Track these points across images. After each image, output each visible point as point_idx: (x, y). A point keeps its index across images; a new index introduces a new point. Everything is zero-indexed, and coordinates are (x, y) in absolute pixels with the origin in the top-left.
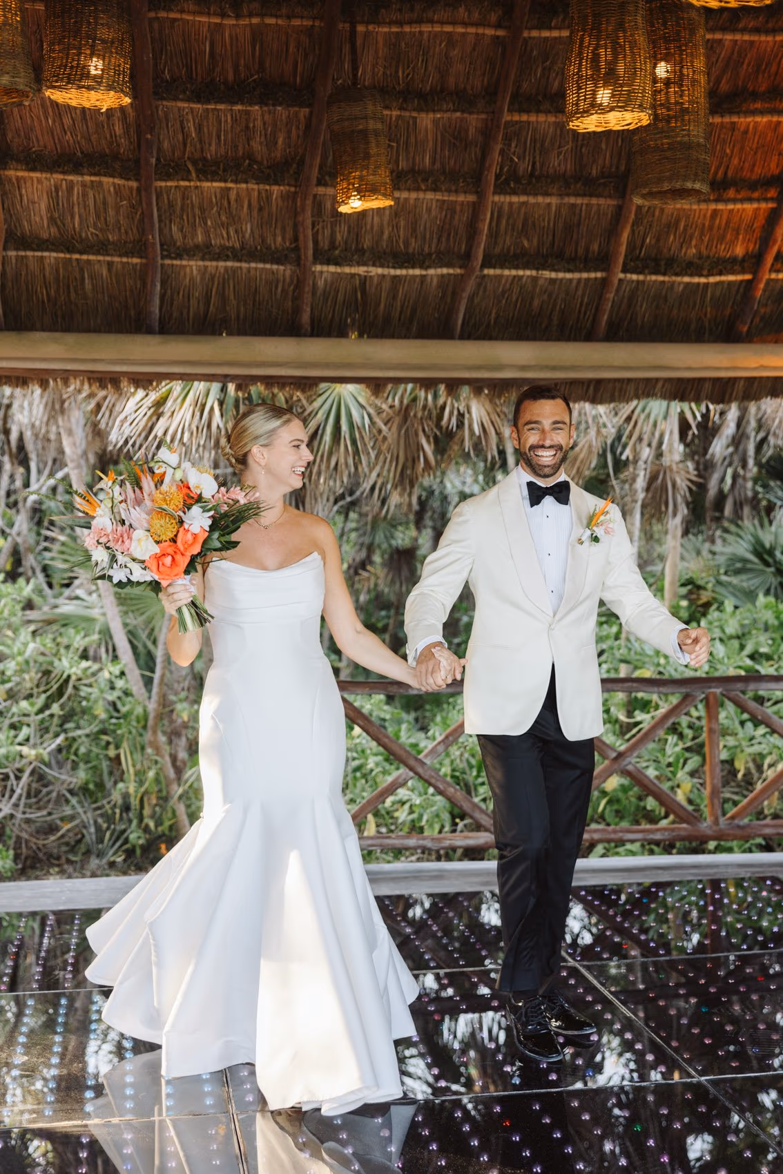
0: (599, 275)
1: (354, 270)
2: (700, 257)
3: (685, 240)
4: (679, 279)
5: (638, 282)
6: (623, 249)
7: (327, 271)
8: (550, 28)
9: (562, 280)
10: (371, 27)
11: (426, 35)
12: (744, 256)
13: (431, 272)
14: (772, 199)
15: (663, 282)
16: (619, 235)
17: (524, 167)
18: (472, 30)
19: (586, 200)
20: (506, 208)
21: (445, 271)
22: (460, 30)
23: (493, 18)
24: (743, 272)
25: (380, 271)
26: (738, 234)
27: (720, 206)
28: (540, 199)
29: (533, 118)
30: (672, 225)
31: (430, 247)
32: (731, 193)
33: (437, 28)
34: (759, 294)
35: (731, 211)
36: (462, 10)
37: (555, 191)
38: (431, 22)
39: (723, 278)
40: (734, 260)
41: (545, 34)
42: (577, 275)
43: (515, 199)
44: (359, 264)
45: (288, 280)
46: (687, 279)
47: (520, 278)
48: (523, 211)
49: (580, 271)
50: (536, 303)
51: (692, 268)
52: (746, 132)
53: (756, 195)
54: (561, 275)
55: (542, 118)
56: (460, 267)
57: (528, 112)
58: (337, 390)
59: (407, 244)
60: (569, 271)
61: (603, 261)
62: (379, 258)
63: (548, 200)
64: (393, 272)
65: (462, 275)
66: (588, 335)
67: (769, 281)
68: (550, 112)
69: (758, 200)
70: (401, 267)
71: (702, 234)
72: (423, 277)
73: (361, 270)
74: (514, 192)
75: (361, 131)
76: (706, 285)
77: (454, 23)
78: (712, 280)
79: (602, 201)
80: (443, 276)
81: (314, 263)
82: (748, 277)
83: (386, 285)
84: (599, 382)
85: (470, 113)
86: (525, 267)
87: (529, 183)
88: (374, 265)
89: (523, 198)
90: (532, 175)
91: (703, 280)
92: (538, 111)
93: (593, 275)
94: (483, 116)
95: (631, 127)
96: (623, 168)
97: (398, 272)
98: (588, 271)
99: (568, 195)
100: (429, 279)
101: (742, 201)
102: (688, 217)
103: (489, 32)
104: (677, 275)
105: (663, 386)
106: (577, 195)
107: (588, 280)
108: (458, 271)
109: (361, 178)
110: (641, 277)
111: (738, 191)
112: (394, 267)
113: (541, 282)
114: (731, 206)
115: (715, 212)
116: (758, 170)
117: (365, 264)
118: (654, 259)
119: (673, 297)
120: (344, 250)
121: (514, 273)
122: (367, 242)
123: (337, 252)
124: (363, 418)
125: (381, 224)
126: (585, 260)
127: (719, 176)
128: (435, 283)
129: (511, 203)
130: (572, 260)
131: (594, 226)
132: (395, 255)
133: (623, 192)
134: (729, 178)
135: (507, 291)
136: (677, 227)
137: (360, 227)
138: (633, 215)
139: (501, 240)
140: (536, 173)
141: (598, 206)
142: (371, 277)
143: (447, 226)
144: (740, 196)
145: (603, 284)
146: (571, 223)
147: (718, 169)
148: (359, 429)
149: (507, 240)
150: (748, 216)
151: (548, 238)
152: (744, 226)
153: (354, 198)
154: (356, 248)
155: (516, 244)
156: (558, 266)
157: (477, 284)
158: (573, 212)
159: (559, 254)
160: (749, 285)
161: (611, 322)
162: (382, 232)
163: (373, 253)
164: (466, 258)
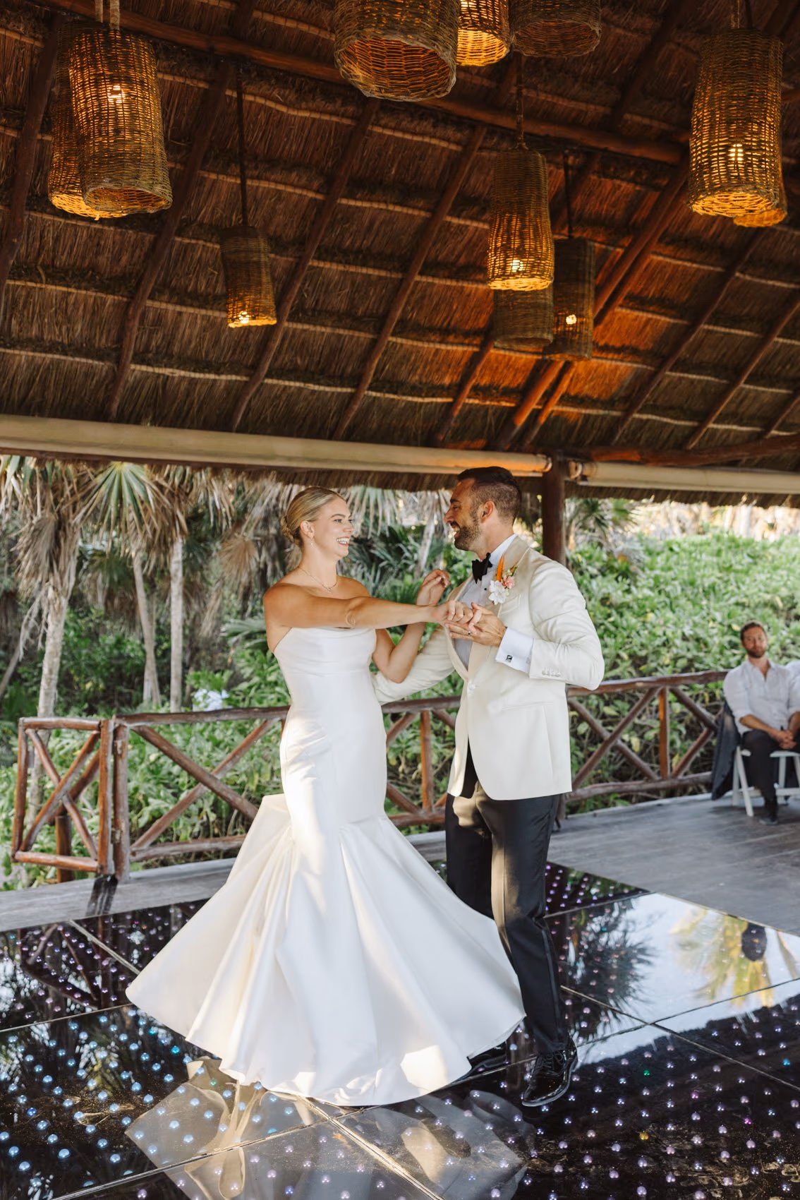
0: (349, 390)
1: (157, 370)
2: (421, 383)
3: (413, 370)
4: (404, 398)
5: (375, 398)
6: (372, 372)
7: (137, 369)
8: (356, 199)
9: (320, 392)
10: (221, 177)
11: (261, 190)
12: (450, 385)
13: (223, 377)
14: (476, 345)
15: (393, 400)
16: (372, 362)
17: (310, 303)
18: (298, 191)
19: (351, 333)
20: (291, 332)
21: (234, 377)
22: (290, 190)
23: (316, 185)
24: (447, 396)
25: (183, 373)
26: (449, 367)
27: (443, 347)
28: (318, 329)
29: (328, 265)
30: (406, 358)
31: (225, 357)
32: (451, 338)
33: (273, 186)
34: (456, 413)
35: (448, 351)
36: (294, 175)
37: (330, 323)
38: (268, 180)
39: (434, 400)
40: (442, 387)
41: (352, 203)
42: (333, 389)
43: (300, 326)
44: (166, 366)
45: (104, 373)
46: (410, 399)
47: (290, 387)
48: (303, 336)
49: (336, 386)
50: (297, 408)
51: (415, 391)
52: (469, 295)
53: (467, 341)
54: (322, 388)
55: (334, 266)
56: (246, 376)
57: (324, 260)
58: (117, 469)
59: (207, 353)
60: (329, 385)
61: (356, 380)
62: (183, 363)
63: (323, 329)
64: (193, 375)
65: (246, 382)
66: (332, 436)
67: (465, 404)
68: (340, 262)
69: (468, 345)
70: (201, 371)
71: (425, 367)
72: (215, 381)
73: (167, 371)
74: (299, 321)
75: (255, 262)
76: (421, 404)
77: (285, 184)
78: (427, 400)
79: (362, 335)
80: (230, 381)
81: (131, 362)
82: (450, 400)
83: (184, 386)
84: (330, 472)
85: (281, 256)
86: (297, 379)
87: (313, 315)
88: (177, 368)
89: (306, 327)
90: (314, 310)
91: (420, 400)
92: (332, 261)
93: (344, 390)
94: (291, 259)
95: (526, 290)
96: (381, 311)
97: (197, 375)
98: (342, 386)
99: (339, 327)
100: (218, 382)
101: (458, 344)
102: (418, 352)
103: (311, 195)
104: (404, 394)
105: (373, 478)
106: (344, 328)
107: (339, 394)
108: (245, 379)
109: (255, 301)
110: (378, 395)
111: (456, 337)
112: (194, 371)
113: (305, 392)
114: (449, 348)
115: (437, 350)
116: (470, 323)
117: (171, 367)
118: (389, 381)
119: (396, 410)
120: (157, 353)
121: (287, 383)
122: (176, 349)
123: (150, 355)
124: (145, 492)
125: (191, 335)
126: (341, 377)
127: (445, 324)
128: (222, 387)
129: (296, 329)
130: (331, 377)
131: (352, 353)
132: (197, 361)
133: (379, 329)
134: (451, 327)
135: (277, 397)
136: (409, 360)
137: (173, 336)
138: (384, 348)
139: (281, 357)
140: (319, 307)
141: (358, 338)
142: (173, 378)
143: (242, 342)
144: (456, 341)
145: (352, 397)
146: (335, 349)
147: (445, 319)
148: (142, 502)
149: (286, 358)
150: (458, 355)
151: (316, 359)
152: (453, 363)
153: (244, 316)
154: (166, 353)
155: (291, 361)
156: (322, 381)
157: (258, 390)
158: (339, 341)
159: (322, 372)
160: (450, 406)
161: (349, 427)
162: (190, 342)
163: (179, 358)
164: (253, 369)
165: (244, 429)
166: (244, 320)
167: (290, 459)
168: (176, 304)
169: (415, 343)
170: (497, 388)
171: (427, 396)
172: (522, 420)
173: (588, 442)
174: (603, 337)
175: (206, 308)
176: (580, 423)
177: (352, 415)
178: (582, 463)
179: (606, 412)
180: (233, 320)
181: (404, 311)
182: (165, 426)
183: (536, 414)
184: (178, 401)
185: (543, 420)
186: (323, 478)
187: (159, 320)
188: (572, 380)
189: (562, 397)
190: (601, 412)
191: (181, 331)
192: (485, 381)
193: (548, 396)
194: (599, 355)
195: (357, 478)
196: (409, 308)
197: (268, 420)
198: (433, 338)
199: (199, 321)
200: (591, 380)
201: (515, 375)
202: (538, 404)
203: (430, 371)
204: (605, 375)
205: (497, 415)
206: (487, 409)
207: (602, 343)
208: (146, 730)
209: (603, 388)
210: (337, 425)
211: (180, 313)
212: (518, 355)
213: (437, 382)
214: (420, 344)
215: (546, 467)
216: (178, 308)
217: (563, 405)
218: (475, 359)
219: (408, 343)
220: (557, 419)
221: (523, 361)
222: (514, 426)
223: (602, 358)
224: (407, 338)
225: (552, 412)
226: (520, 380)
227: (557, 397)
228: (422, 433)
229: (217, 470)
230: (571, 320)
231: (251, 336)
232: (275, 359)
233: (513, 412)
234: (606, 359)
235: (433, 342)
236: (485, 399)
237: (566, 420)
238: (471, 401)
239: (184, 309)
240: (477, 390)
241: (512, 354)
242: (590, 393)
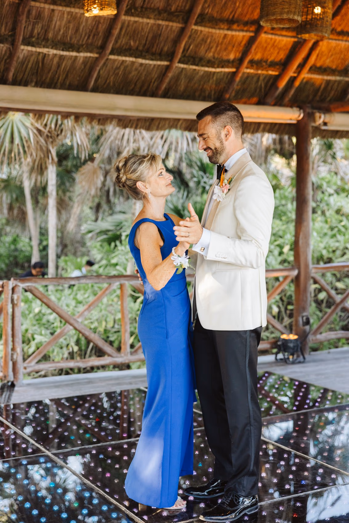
0: (166, 63)
1: (39, 50)
2: (214, 58)
3: (209, 49)
4: (203, 68)
5: (183, 69)
6: (181, 50)
7: (25, 50)
9: (146, 64)
12: (235, 59)
13: (82, 54)
14: (252, 31)
15: (195, 70)
16: (181, 43)
17: (139, 2)
19: (167, 23)
20: (127, 23)
21: (89, 55)
24: (232, 67)
25: (55, 52)
26: (233, 47)
27: (229, 33)
28: (145, 20)
30: (204, 40)
31: (83, 41)
32: (235, 26)
34: (238, 79)
35: (233, 36)
37: (152, 17)
39: (223, 70)
40: (228, 61)
42: (154, 62)
43: (132, 19)
44: (44, 47)
45: (3, 52)
46: (207, 69)
47: (126, 61)
48: (135, 25)
49: (157, 60)
50: (131, 76)
51: (210, 63)
53: (245, 29)
54: (147, 62)
56: (97, 53)
58: (10, 119)
59: (71, 38)
60: (152, 60)
61: (170, 56)
62: (55, 46)
63: (148, 21)
64: (62, 53)
65: (97, 58)
66: (154, 95)
67: (244, 73)
69: (247, 31)
70: (67, 50)
71: (217, 47)
72: (76, 57)
73: (45, 50)
74: (132, 15)
76: (214, 73)
78: (218, 70)
79: (175, 24)
80: (86, 57)
81: (21, 44)
82: (234, 70)
83: (56, 60)
86: (131, 56)
87: (141, 11)
88: (52, 48)
89: (137, 19)
90: (142, 7)
91: (213, 70)
93: (163, 63)
96: (187, 8)
97: (65, 53)
98: (161, 60)
99: (158, 19)
100: (79, 58)
101: (239, 31)
102: (212, 36)
104: (202, 66)
105: (182, 123)
106: (163, 20)
107: (159, 65)
108: (96, 55)
110: (185, 66)
111: (238, 26)
112: (63, 50)
113: (136, 65)
114: (234, 33)
115: (225, 35)
116: (248, 16)
117: (47, 47)
118: (192, 57)
119: (197, 77)
120: (38, 38)
121: (124, 58)
122: (50, 35)
123: (34, 39)
124: (29, 135)
125: (60, 26)
126: (160, 54)
127: (231, 17)
128: (81, 61)
129: (129, 21)
130: (153, 54)
131: (168, 37)
132: (64, 44)
133: (186, 21)
134: (235, 19)
135: (118, 68)
136: (206, 42)
137: (49, 26)
138: (189, 34)
139: (120, 41)
140: (145, 6)
141: (172, 26)
142: (49, 55)
143: (94, 30)
144: (238, 28)
145: (168, 68)
146: (156, 36)
147: (231, 13)
148: (27, 141)
149: (123, 41)
150: (240, 39)
151: (144, 42)
152: (236, 44)
153: (95, 8)
154: (44, 39)
155: (127, 43)
156: (147, 57)
157: (105, 64)
158: (159, 29)
159: (147, 51)
160: (234, 74)
161: (165, 88)
162: (60, 30)
163: (53, 41)
164: (102, 48)
165: (95, 90)
166: (95, 11)
167: (126, 110)
168: (50, 4)
169: (210, 30)
170: (266, 62)
171: (218, 67)
172: (282, 84)
173: (329, 99)
174: (340, 25)
175: (70, 7)
176: (323, 86)
177: (167, 80)
178: (324, 113)
179: (341, 78)
180: (88, 11)
181: (203, 7)
182: (44, 87)
183: (292, 80)
184: (52, 71)
185: (297, 83)
186: (148, 124)
187: (39, 16)
188: (318, 56)
189: (311, 68)
190: (338, 78)
191: (54, 23)
192: (258, 57)
193: (301, 66)
194: (337, 38)
195: (171, 124)
196: (207, 5)
197: (111, 84)
198: (222, 27)
199: (66, 16)
200: (332, 55)
201: (278, 53)
202: (295, 72)
203: (220, 50)
204: (341, 52)
205: (266, 81)
206: (259, 76)
207: (339, 29)
208: (33, 289)
209: (340, 61)
210: (158, 88)
211: (53, 10)
212: (280, 38)
213: (225, 58)
214: (213, 31)
215: (299, 116)
216: (52, 7)
217: (312, 73)
218: (251, 41)
219: (205, 30)
220: (306, 83)
221: (283, 43)
222: (277, 88)
223: (339, 40)
224: (205, 26)
225: (304, 78)
226: (282, 56)
227: (307, 67)
228: (215, 93)
229: (78, 117)
230: (318, 10)
231: (100, 26)
232: (116, 41)
233: (277, 78)
234: (342, 40)
235: (223, 29)
236: (257, 69)
237: (313, 84)
238: (248, 71)
239: (55, 7)
240: (252, 63)
241: (277, 37)
242: (330, 65)
